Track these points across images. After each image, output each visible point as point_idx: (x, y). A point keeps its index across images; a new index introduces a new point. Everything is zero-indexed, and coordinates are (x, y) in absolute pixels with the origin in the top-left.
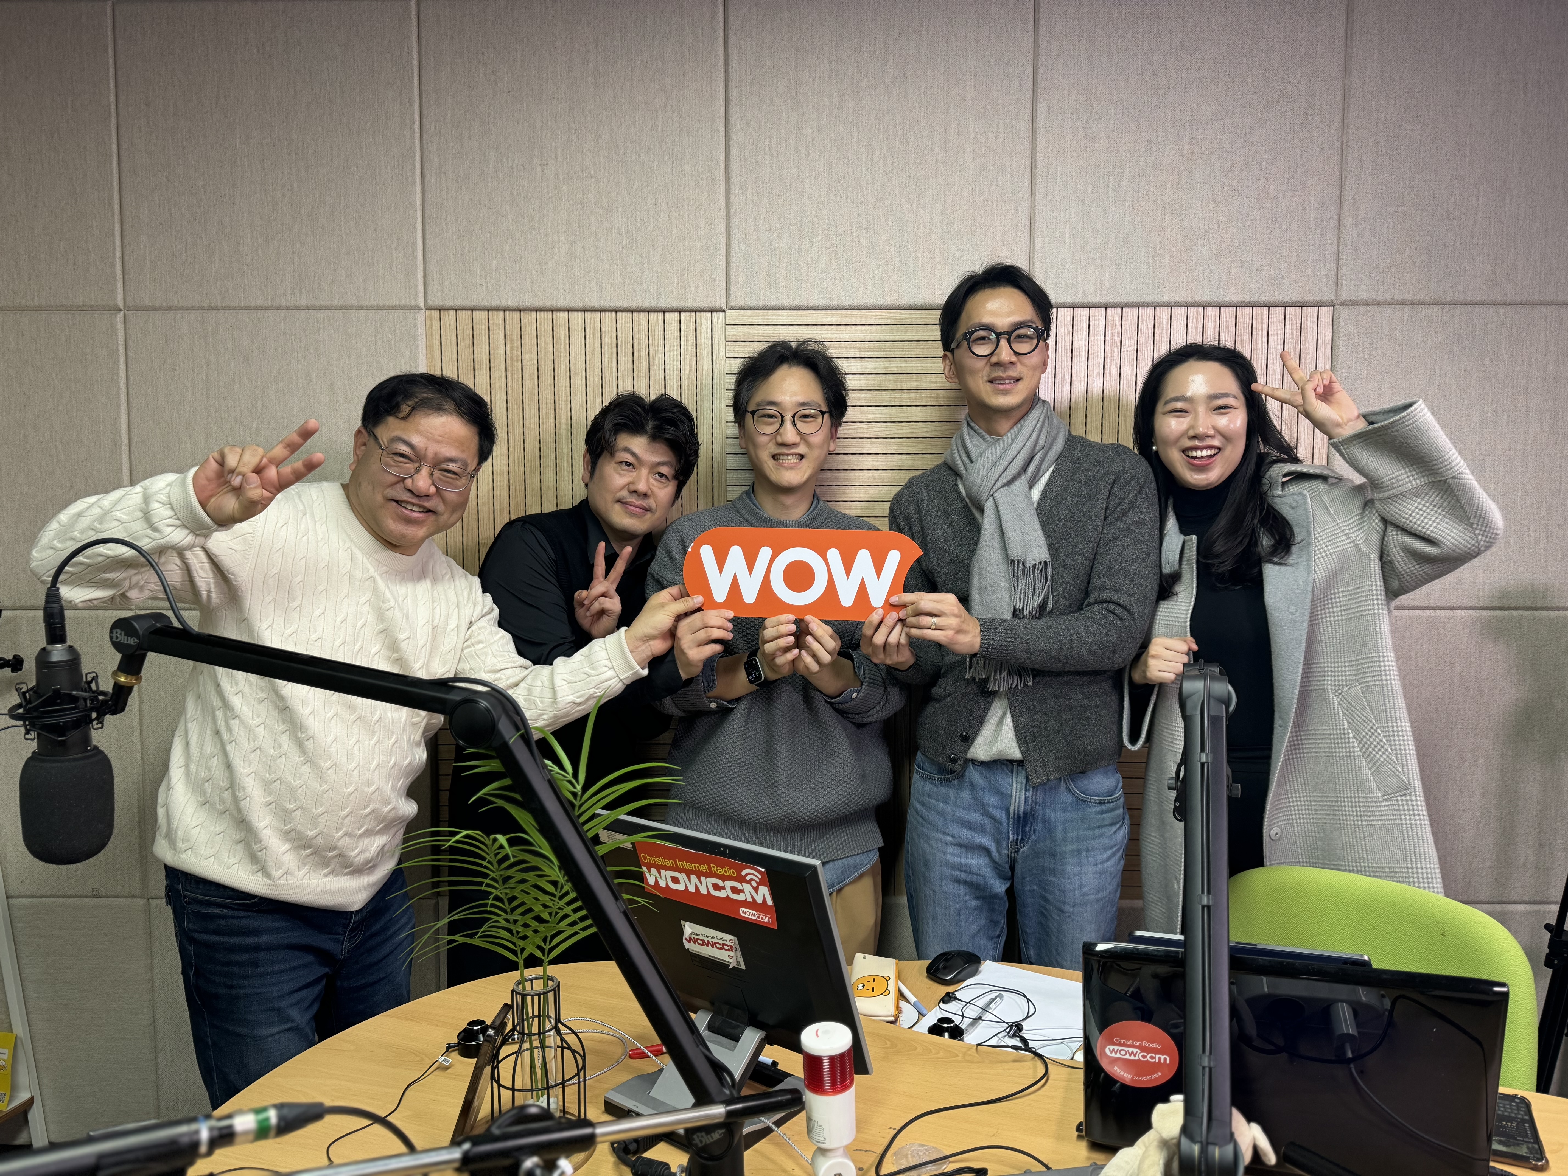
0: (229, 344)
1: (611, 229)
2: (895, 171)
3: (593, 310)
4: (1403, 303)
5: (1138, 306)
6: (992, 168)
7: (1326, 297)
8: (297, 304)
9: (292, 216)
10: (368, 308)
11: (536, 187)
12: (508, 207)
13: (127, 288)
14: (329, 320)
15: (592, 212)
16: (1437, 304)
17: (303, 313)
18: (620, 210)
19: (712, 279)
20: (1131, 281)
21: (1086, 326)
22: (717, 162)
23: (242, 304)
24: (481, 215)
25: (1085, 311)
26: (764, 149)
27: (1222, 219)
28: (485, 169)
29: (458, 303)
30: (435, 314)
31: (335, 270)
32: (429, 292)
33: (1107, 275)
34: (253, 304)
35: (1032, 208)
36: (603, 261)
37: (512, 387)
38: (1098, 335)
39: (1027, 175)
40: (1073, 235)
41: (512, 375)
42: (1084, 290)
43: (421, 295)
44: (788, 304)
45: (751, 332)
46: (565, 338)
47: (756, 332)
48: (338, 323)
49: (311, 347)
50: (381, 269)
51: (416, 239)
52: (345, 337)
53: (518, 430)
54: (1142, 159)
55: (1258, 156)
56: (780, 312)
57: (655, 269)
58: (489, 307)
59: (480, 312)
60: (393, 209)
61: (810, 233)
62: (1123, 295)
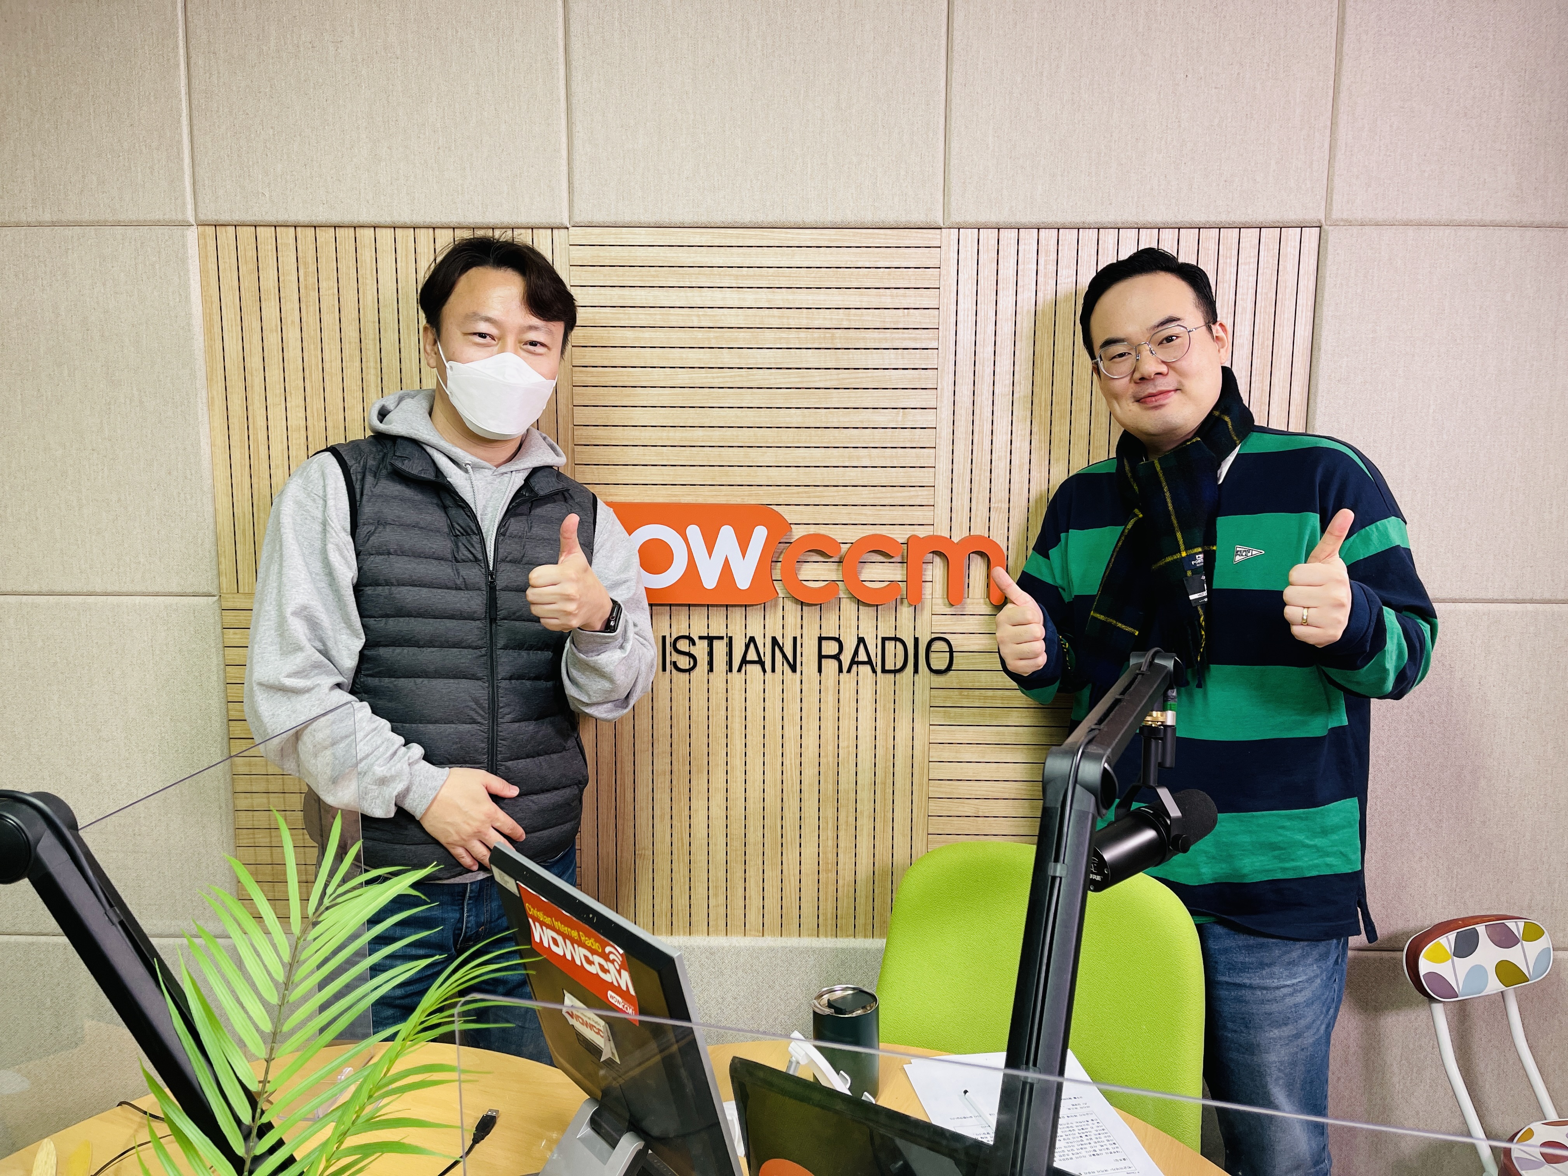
1: (424, 125)
2: (777, 53)
3: (404, 227)
4: (1406, 224)
5: (1078, 228)
6: (897, 50)
7: (1311, 216)
8: (40, 219)
11: (328, 71)
12: (293, 96)
14: (79, 238)
15: (398, 104)
16: (1448, 224)
18: (434, 100)
19: (552, 189)
20: (1069, 196)
21: (1013, 250)
22: (555, 40)
24: (262, 106)
25: (1013, 234)
27: (1185, 116)
28: (265, 48)
29: (237, 217)
30: (210, 231)
31: (83, 177)
32: (200, 204)
33: (1040, 187)
35: (948, 102)
36: (415, 164)
37: (307, 323)
39: (943, 59)
40: (998, 137)
41: (307, 307)
42: (1012, 207)
43: (190, 207)
44: (646, 219)
45: (601, 254)
46: (371, 261)
47: (608, 254)
48: (89, 242)
49: (59, 273)
50: (139, 174)
51: (181, 136)
52: (98, 260)
53: (317, 375)
54: (1086, 38)
55: (1232, 34)
56: (637, 230)
57: (479, 176)
58: (276, 223)
59: (265, 229)
60: (152, 99)
61: (671, 131)
62: (1059, 214)
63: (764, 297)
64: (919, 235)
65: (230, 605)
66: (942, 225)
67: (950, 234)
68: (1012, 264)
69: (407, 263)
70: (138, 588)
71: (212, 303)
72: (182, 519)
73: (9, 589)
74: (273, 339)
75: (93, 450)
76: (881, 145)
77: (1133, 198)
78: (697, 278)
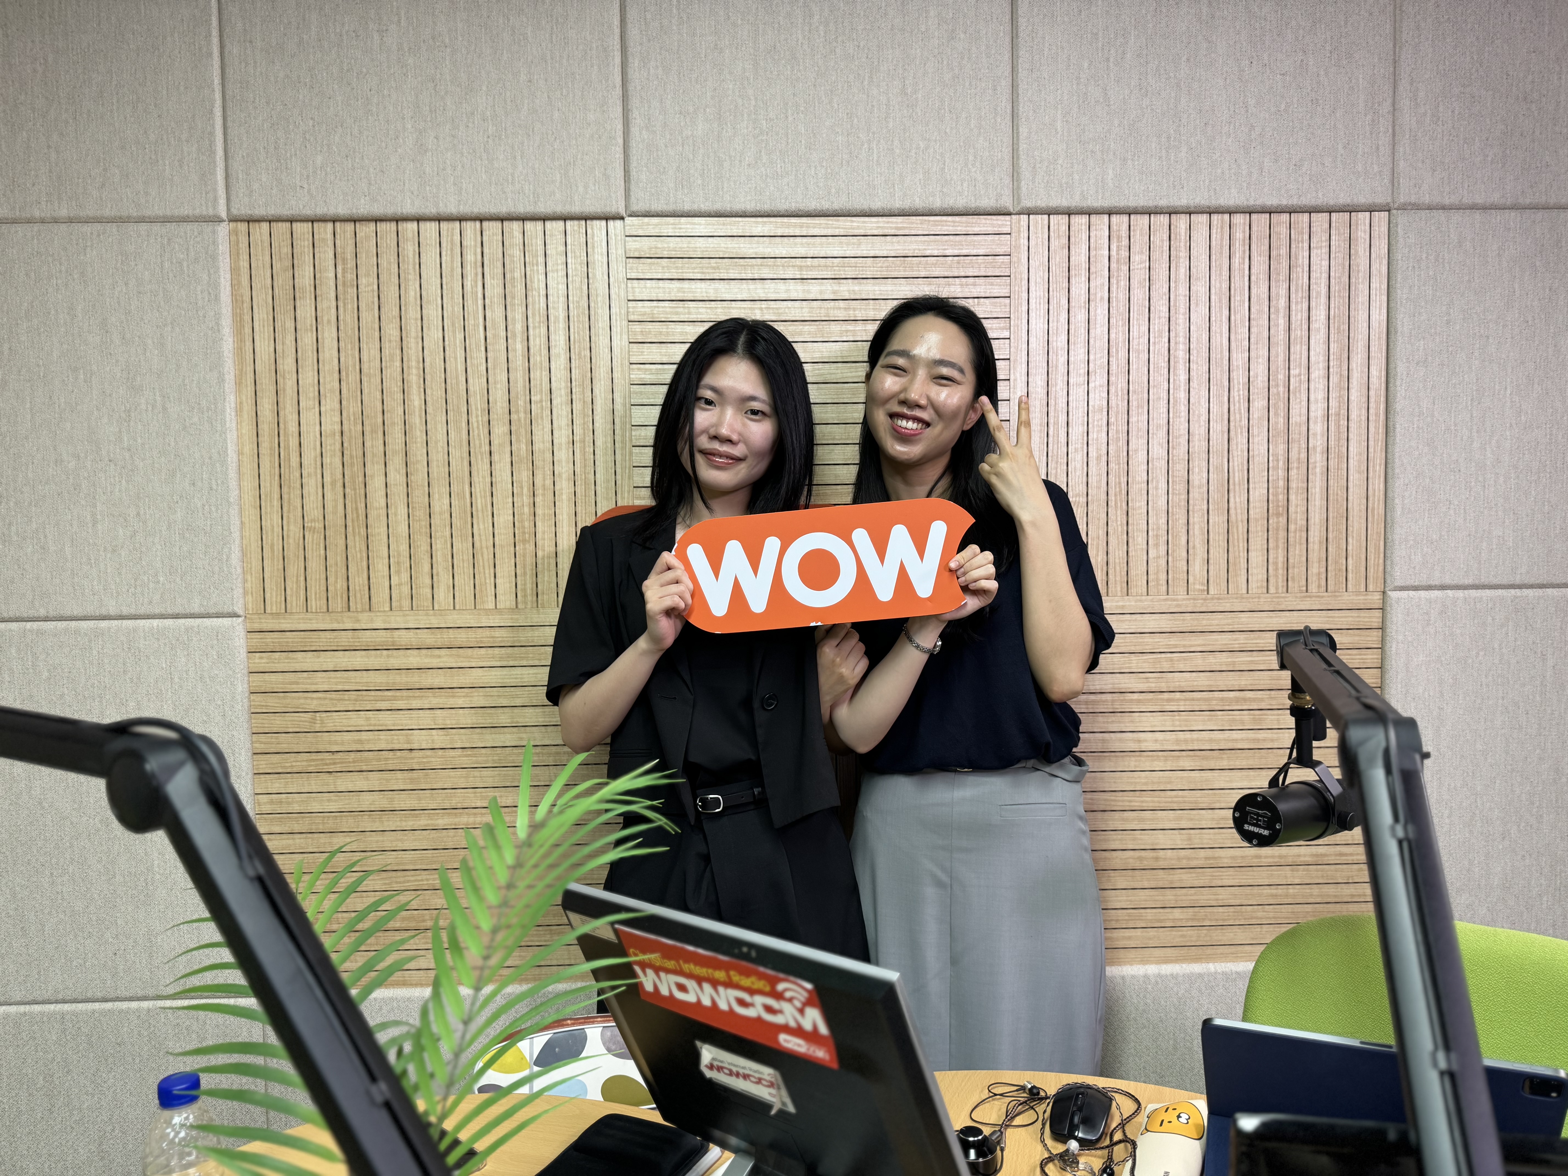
1: (473, 114)
2: (840, 39)
3: (450, 219)
4: (1473, 207)
5: (1150, 212)
6: (962, 36)
7: (1380, 200)
8: (56, 215)
9: (47, 98)
10: (152, 220)
11: (373, 60)
12: (335, 86)
14: (99, 235)
15: (446, 93)
16: (1513, 207)
18: (484, 88)
19: (607, 177)
20: (1140, 181)
21: (1085, 237)
22: (610, 27)
24: (301, 97)
25: (1084, 219)
26: (671, 11)
27: (1252, 102)
28: (305, 37)
29: (272, 211)
30: (243, 227)
31: (105, 170)
32: (233, 197)
35: (1014, 87)
36: (462, 154)
37: (345, 321)
38: (1101, 249)
39: (1007, 45)
40: (1067, 121)
41: (345, 305)
42: (1083, 192)
43: (222, 201)
44: (706, 208)
45: (659, 246)
46: (414, 255)
47: (666, 246)
48: (110, 239)
49: (76, 271)
50: (167, 167)
51: (214, 128)
52: (120, 257)
53: (353, 377)
54: (1151, 25)
55: (1294, 23)
56: (696, 220)
57: (530, 165)
58: (313, 217)
59: (302, 224)
60: (182, 88)
61: (732, 117)
62: (1131, 198)
63: (829, 288)
64: (988, 222)
65: (257, 626)
66: (1012, 210)
67: (1020, 220)
68: (1083, 251)
69: (452, 257)
70: (157, 611)
71: (243, 302)
72: (205, 533)
73: (11, 614)
74: (307, 340)
75: (110, 461)
76: (948, 131)
77: (1204, 181)
78: (759, 269)
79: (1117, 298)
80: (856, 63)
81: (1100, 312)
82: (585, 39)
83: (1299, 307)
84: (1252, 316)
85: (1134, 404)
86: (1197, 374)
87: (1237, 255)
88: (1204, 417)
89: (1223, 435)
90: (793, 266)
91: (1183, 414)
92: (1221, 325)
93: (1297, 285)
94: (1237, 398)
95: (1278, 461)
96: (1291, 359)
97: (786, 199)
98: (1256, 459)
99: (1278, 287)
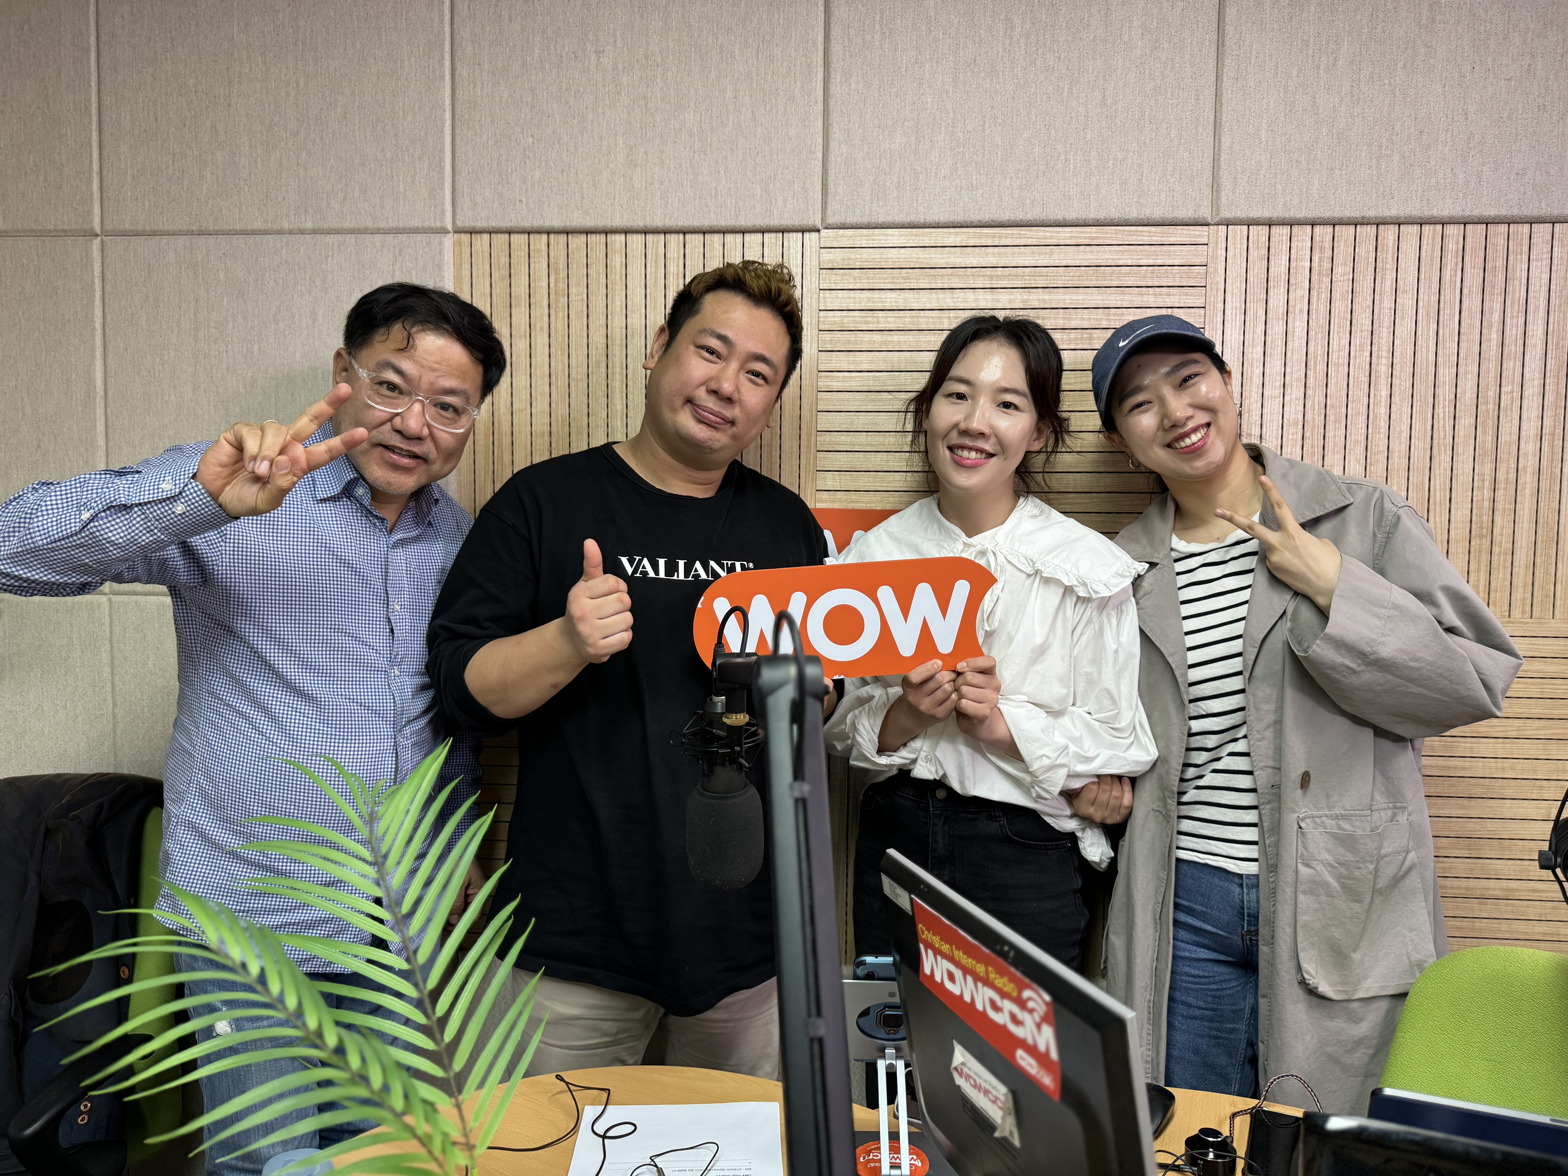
0: (222, 275)
1: (681, 129)
2: (1040, 51)
3: (656, 231)
5: (1357, 223)
6: (1166, 46)
8: (302, 227)
9: (298, 120)
10: (386, 232)
11: (589, 80)
12: (555, 106)
13: (105, 209)
14: (339, 246)
15: (656, 111)
17: (309, 236)
18: (692, 105)
19: (805, 190)
20: (1348, 190)
21: (1285, 248)
22: (814, 43)
23: (238, 227)
24: (523, 116)
25: (1286, 230)
26: (874, 26)
27: (1472, 109)
28: (528, 59)
29: (493, 223)
30: (465, 238)
31: (347, 185)
32: (458, 211)
33: (1316, 182)
34: (249, 228)
35: (1218, 96)
36: (669, 169)
37: (555, 328)
38: (1301, 260)
39: (1213, 54)
40: (1272, 131)
41: (556, 312)
42: (1286, 202)
43: (449, 214)
44: (900, 220)
45: (853, 257)
46: (621, 266)
47: (858, 257)
48: (349, 249)
50: (401, 183)
51: (444, 146)
52: (357, 266)
53: (563, 381)
54: (1366, 31)
55: (1522, 25)
56: (890, 231)
57: (733, 179)
58: (530, 229)
59: (519, 236)
60: (416, 109)
61: (930, 130)
62: (1337, 209)
63: (1019, 297)
64: (1185, 232)
66: (1210, 221)
67: (1218, 231)
68: (1283, 263)
69: (656, 268)
74: (521, 345)
76: (1147, 141)
77: (1416, 191)
78: (949, 279)
79: (1317, 310)
80: (1056, 75)
81: (1298, 325)
82: (790, 56)
83: (1515, 321)
84: (1462, 331)
85: (1331, 418)
86: (1400, 389)
87: (1449, 268)
88: (1406, 434)
89: (1425, 453)
90: (983, 276)
91: (1382, 430)
92: (1428, 340)
93: (1513, 299)
94: (1441, 415)
95: (1483, 481)
96: (1504, 375)
97: (980, 209)
98: (1460, 479)
99: (1492, 300)
